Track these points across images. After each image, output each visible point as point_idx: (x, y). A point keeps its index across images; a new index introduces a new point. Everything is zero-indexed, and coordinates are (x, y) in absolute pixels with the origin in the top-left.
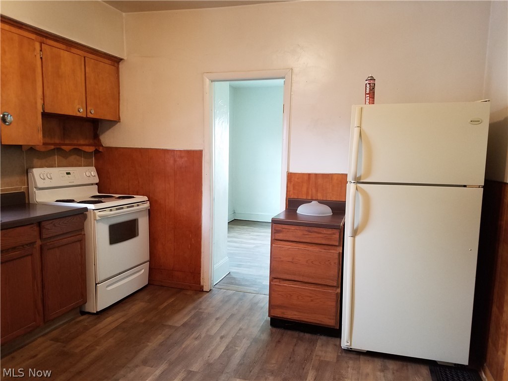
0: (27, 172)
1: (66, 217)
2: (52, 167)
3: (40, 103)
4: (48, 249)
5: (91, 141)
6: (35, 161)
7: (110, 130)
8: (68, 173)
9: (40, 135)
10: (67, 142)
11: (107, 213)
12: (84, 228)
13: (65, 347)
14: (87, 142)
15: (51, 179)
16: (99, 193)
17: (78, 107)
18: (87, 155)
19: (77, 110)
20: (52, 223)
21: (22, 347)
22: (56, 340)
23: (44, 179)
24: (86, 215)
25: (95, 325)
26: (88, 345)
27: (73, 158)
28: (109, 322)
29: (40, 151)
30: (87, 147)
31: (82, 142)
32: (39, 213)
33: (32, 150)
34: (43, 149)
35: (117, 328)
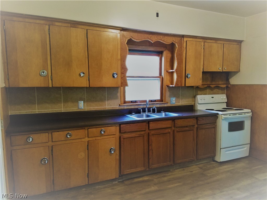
0: (195, 97)
1: (208, 116)
2: (206, 95)
3: (202, 67)
4: (200, 129)
5: (225, 82)
6: (199, 92)
7: (235, 76)
8: (212, 97)
9: (201, 82)
10: (213, 83)
11: (228, 116)
12: (216, 122)
13: (204, 172)
14: (223, 83)
15: (205, 100)
16: (227, 107)
17: (218, 67)
18: (222, 89)
19: (218, 69)
20: (202, 118)
21: (188, 167)
22: (201, 168)
23: (202, 100)
24: (218, 116)
25: (218, 167)
26: (213, 174)
27: (215, 90)
28: (225, 168)
29: (201, 88)
30: (223, 85)
31: (220, 83)
32: (198, 113)
33: (197, 88)
34: (202, 87)
35: (228, 171)
